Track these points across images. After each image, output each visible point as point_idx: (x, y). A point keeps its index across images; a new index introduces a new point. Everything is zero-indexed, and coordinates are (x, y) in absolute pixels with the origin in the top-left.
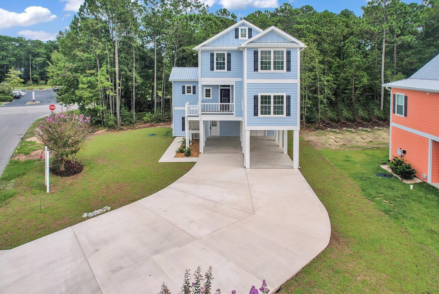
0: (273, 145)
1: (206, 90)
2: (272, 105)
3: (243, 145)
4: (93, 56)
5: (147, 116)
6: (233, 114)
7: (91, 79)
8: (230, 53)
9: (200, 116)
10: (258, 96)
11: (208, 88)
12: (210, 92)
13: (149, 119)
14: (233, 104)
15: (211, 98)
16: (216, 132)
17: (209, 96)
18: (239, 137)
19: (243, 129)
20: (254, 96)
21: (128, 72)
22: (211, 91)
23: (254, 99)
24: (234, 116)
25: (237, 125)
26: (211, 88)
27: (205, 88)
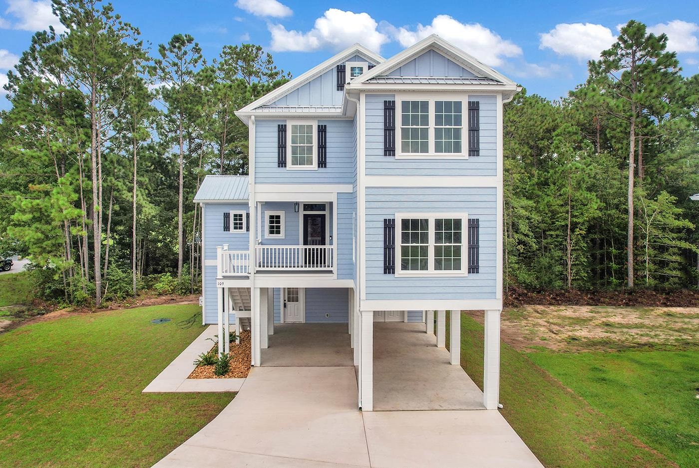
0: (423, 343)
1: (272, 217)
2: (431, 244)
3: (355, 345)
4: (46, 155)
5: (164, 281)
6: (331, 272)
7: (40, 203)
8: (325, 126)
9: (252, 276)
10: (394, 220)
11: (275, 213)
12: (278, 222)
13: (167, 288)
14: (333, 247)
15: (282, 236)
16: (297, 314)
17: (278, 232)
18: (347, 324)
19: (357, 309)
20: (385, 220)
21: (124, 192)
22: (282, 220)
23: (385, 228)
24: (335, 276)
25: (343, 297)
26: (282, 214)
27: (268, 213)
